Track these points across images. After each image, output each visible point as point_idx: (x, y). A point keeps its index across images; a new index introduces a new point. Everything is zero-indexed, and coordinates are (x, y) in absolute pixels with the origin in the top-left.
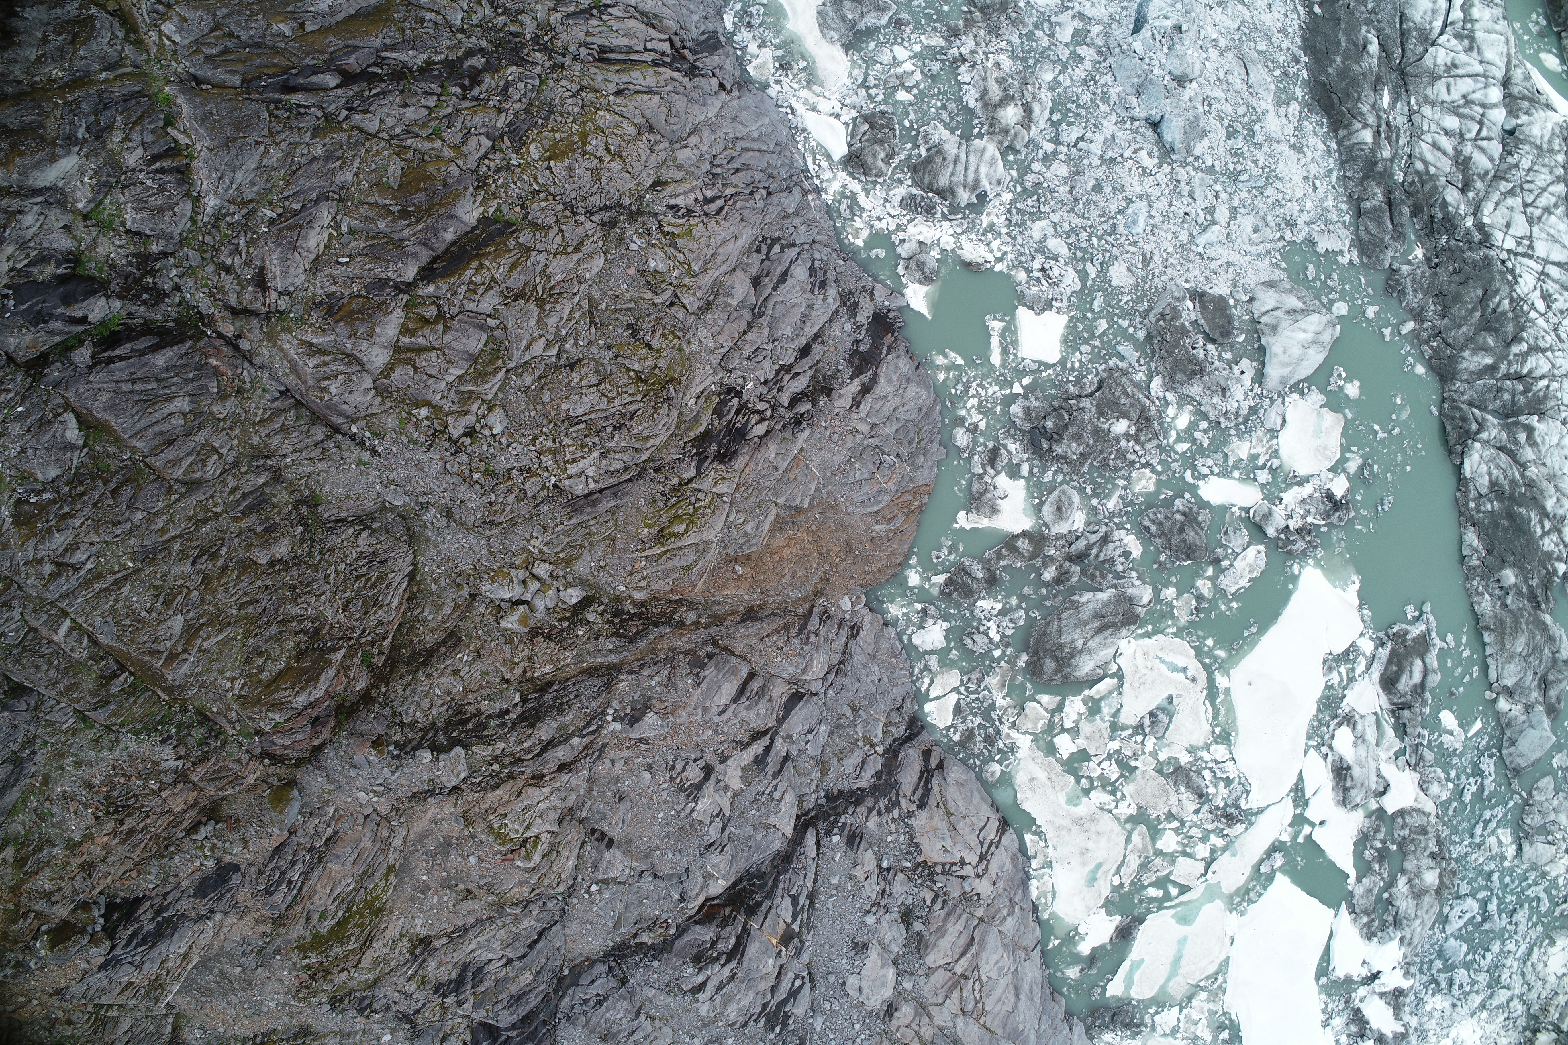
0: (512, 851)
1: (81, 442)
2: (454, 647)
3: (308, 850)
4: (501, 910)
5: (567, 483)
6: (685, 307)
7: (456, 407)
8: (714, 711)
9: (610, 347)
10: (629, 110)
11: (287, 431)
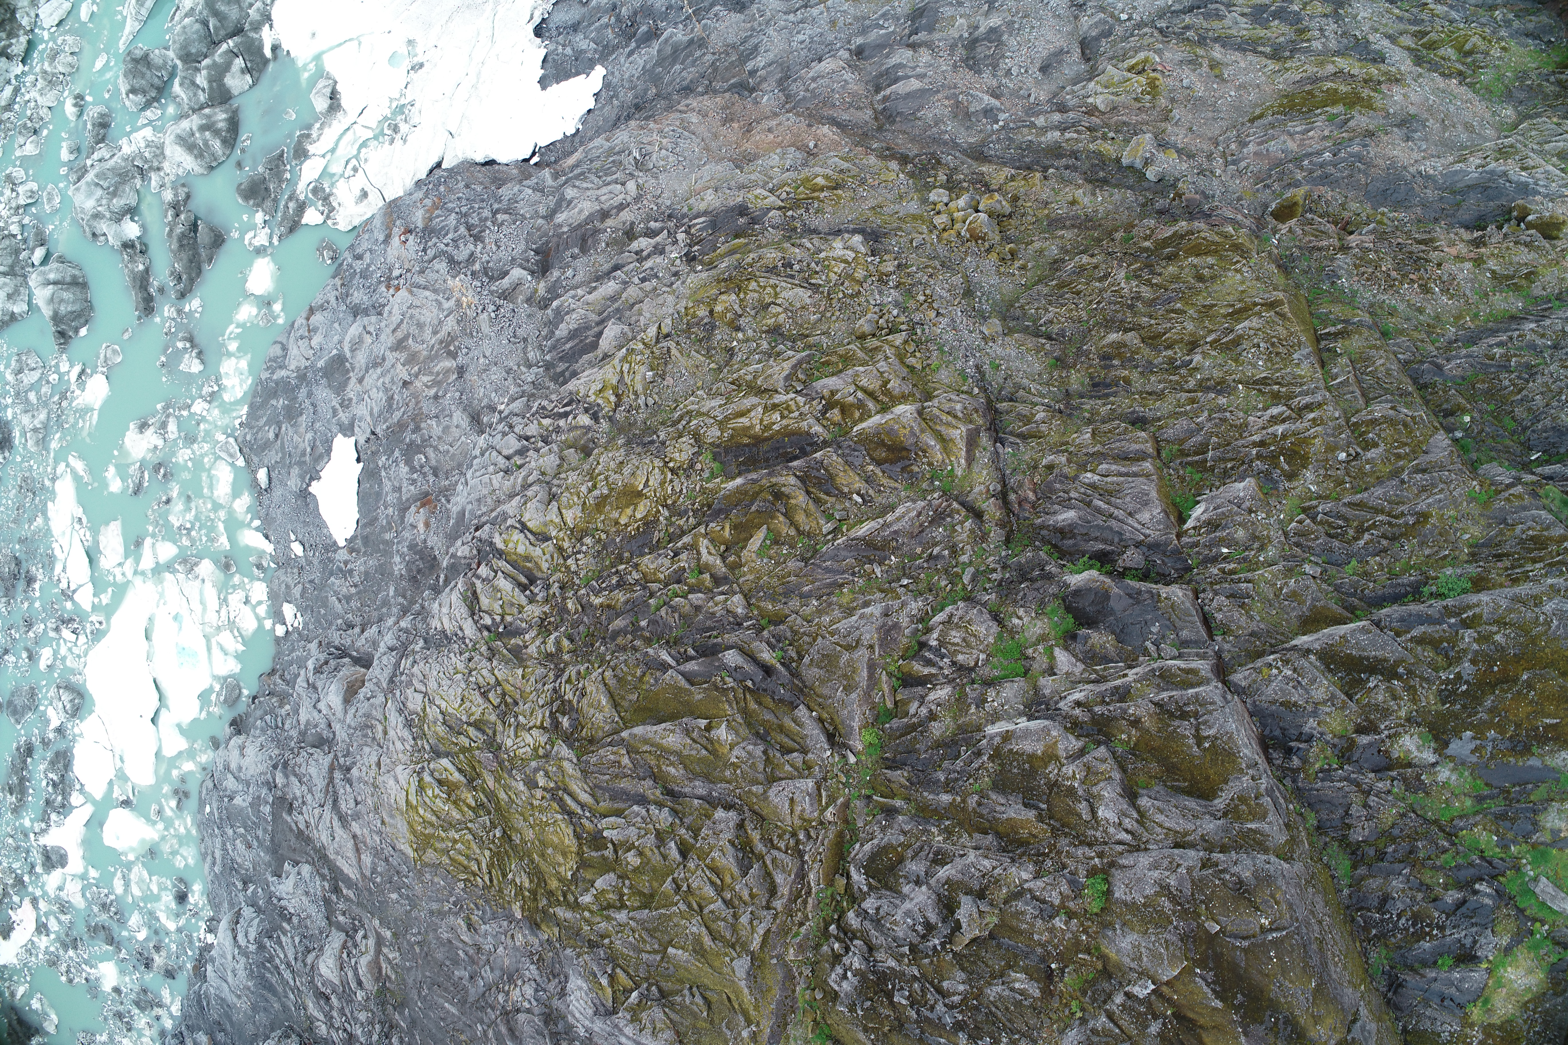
0: (1154, 70)
1: (1200, 504)
2: (1057, 219)
3: (1302, 168)
4: (1202, 41)
5: (863, 250)
6: (660, 327)
7: (886, 347)
8: (926, 80)
9: (738, 329)
10: (553, 516)
11: (1027, 420)
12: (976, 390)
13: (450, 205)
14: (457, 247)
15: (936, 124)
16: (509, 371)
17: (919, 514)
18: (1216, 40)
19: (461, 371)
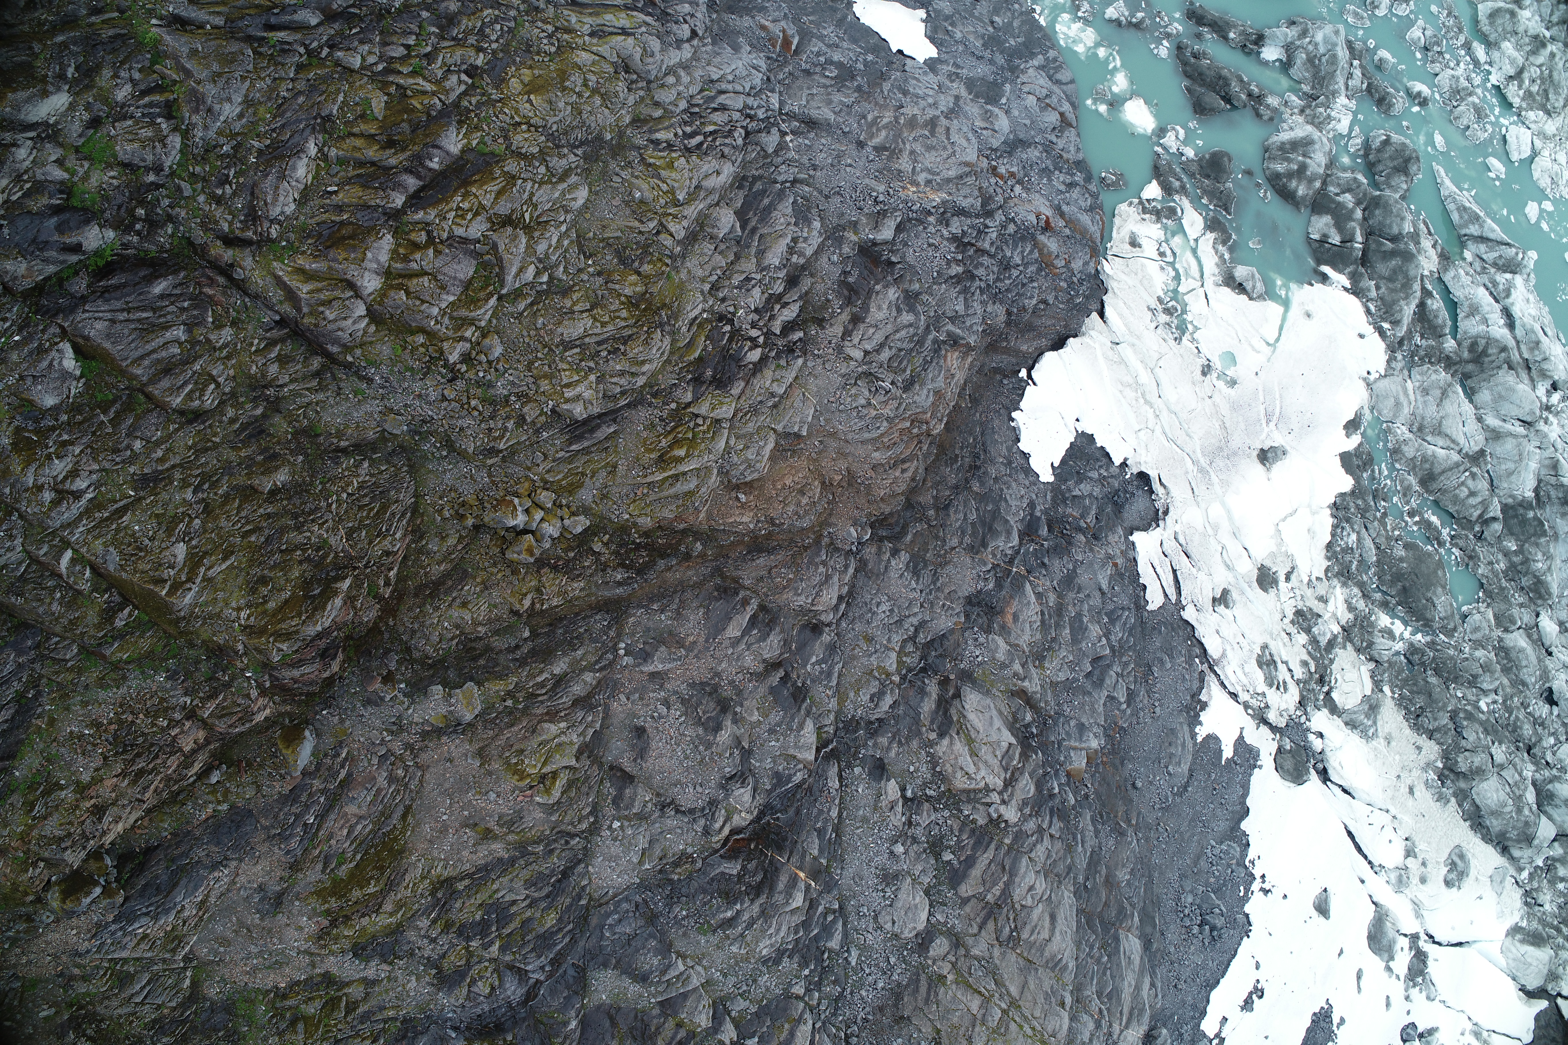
0: (531, 787)
1: (78, 373)
2: (462, 579)
3: (323, 792)
4: (522, 848)
5: (565, 407)
6: (671, 235)
7: (450, 333)
8: (726, 643)
9: (599, 274)
10: (604, 50)
11: (283, 360)
12: (350, 359)
13: (1032, 268)
14: (972, 227)
15: (679, 613)
16: (815, 168)
17: (266, 204)
18: (513, 861)
19: (861, 145)
